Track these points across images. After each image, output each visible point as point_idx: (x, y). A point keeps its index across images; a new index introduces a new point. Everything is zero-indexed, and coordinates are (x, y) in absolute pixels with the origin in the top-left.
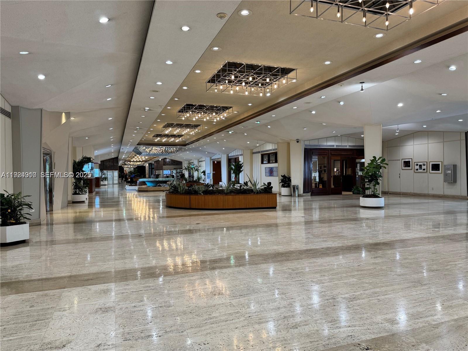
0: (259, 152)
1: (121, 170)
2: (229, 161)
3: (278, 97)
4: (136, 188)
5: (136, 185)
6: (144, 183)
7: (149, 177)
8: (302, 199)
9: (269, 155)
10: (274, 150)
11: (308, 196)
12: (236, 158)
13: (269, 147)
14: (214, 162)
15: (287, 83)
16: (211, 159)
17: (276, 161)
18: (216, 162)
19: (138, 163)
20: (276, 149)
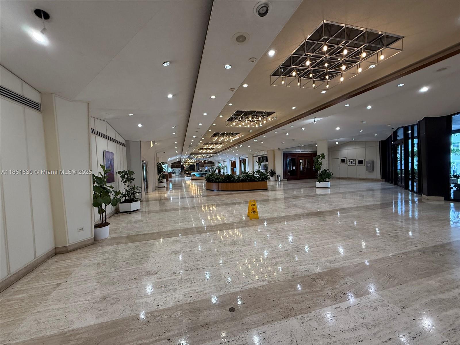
0: (257, 156)
1: (182, 167)
2: (240, 161)
3: (266, 127)
4: (190, 178)
5: (190, 176)
6: (194, 175)
7: (197, 171)
8: (282, 183)
9: (263, 157)
10: (265, 155)
11: (286, 181)
12: (244, 160)
13: (263, 153)
14: (232, 162)
15: (271, 119)
16: (230, 160)
17: (267, 161)
18: (233, 162)
19: (191, 163)
20: (267, 154)
